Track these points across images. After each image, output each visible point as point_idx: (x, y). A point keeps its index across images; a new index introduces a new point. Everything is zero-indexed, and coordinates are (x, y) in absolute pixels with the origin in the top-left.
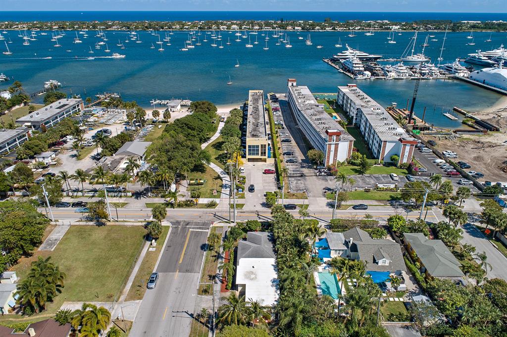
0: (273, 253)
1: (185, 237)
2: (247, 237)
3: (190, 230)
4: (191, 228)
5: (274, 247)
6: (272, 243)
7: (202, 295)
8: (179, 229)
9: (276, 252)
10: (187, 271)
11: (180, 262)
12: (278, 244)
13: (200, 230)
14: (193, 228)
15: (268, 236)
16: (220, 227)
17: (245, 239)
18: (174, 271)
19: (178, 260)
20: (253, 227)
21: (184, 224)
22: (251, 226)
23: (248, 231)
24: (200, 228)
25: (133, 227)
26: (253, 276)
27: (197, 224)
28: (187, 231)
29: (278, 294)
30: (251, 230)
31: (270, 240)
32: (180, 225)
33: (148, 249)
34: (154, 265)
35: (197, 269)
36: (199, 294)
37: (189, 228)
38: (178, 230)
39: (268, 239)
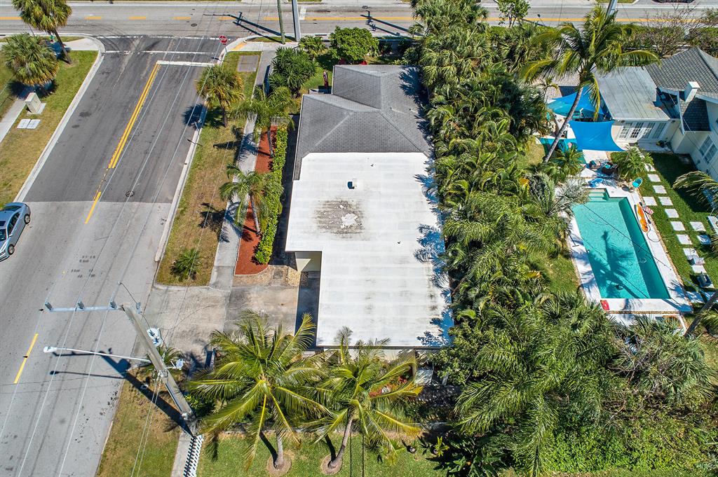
0: (421, 134)
1: (139, 82)
2: (332, 84)
3: (159, 62)
4: (161, 57)
5: (423, 113)
6: (416, 101)
7: (170, 283)
8: (126, 60)
9: (431, 130)
10: (130, 196)
11: (113, 164)
12: (441, 104)
13: (188, 64)
14: (168, 58)
15: (404, 77)
16: (250, 54)
17: (325, 89)
18: (87, 196)
19: (103, 159)
20: (352, 52)
21: (143, 46)
22: (345, 46)
23: (337, 62)
24: (189, 58)
26: (349, 220)
27: (184, 45)
28: (148, 66)
29: (445, 293)
30: (347, 60)
31: (408, 91)
32: (128, 48)
33: (17, 122)
34: (25, 176)
35: (165, 189)
36: (160, 279)
37: (156, 57)
38: (120, 63)
39: (404, 87)
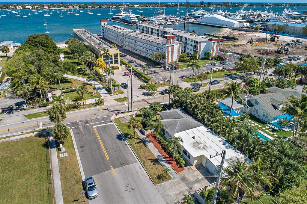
1: (93, 133)
4: (93, 125)
5: (193, 117)
7: (160, 182)
8: (81, 128)
10: (122, 164)
11: (108, 158)
13: (104, 125)
14: (96, 125)
16: (121, 118)
18: (108, 169)
21: (83, 123)
24: (102, 123)
25: (22, 140)
26: (202, 146)
27: (97, 120)
28: (91, 128)
32: (78, 125)
33: (58, 156)
34: (79, 170)
35: (132, 159)
36: (155, 183)
37: (91, 125)
38: (80, 130)
